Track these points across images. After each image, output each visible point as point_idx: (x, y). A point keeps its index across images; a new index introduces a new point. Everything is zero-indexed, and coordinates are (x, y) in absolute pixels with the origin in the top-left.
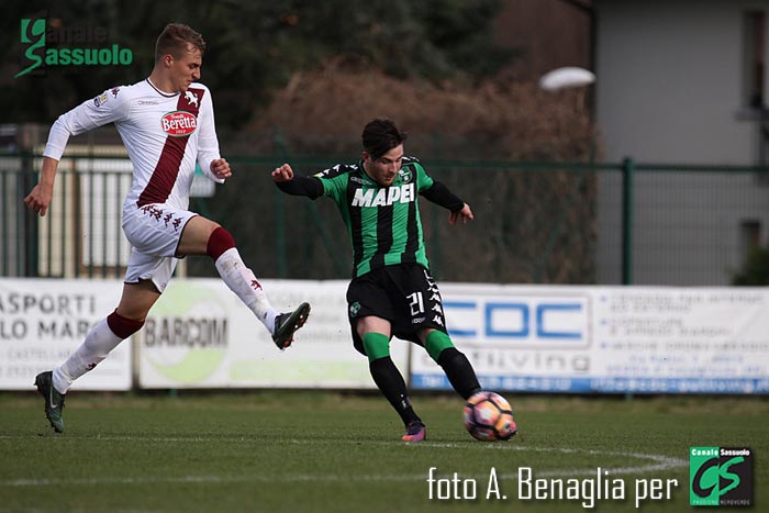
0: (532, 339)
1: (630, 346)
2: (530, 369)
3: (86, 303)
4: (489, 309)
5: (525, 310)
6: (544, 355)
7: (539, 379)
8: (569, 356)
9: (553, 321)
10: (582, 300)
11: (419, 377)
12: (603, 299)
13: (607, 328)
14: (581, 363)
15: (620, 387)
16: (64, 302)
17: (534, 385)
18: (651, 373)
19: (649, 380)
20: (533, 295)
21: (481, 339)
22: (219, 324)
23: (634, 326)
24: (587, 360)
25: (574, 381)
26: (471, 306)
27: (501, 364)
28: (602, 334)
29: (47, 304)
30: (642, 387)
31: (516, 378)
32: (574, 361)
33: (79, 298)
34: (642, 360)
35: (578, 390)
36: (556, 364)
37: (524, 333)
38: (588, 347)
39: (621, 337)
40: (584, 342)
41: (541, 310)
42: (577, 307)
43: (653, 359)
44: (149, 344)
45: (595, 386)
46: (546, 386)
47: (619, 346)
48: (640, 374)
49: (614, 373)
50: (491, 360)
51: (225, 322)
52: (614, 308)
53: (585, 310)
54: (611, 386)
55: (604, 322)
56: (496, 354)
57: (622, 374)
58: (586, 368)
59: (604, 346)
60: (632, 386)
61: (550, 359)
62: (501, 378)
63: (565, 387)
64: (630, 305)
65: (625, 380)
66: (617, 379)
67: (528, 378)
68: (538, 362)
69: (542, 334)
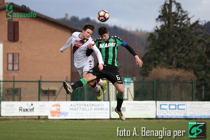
0: (177, 110)
1: (194, 111)
2: (176, 115)
3: (102, 105)
4: (170, 105)
5: (176, 105)
6: (179, 112)
7: (178, 116)
8: (183, 112)
9: (180, 107)
10: (185, 104)
11: (158, 116)
12: (189, 103)
13: (189, 108)
14: (185, 114)
15: (192, 117)
16: (98, 105)
17: (177, 117)
18: (197, 115)
19: (196, 116)
20: (177, 103)
21: (168, 110)
22: (124, 108)
23: (194, 108)
24: (186, 113)
25: (184, 116)
26: (167, 105)
27: (172, 114)
28: (189, 109)
29: (96, 105)
30: (195, 117)
31: (174, 116)
32: (184, 113)
33: (101, 104)
34: (195, 113)
35: (185, 118)
36: (181, 114)
37: (176, 109)
38: (186, 111)
39: (192, 109)
40: (185, 110)
41: (178, 105)
42: (184, 105)
43: (197, 113)
44: (113, 111)
45: (187, 117)
46: (179, 117)
47: (191, 111)
48: (195, 115)
49: (191, 115)
50: (170, 113)
51: (125, 108)
52: (191, 105)
53: (186, 105)
54: (190, 117)
55: (189, 107)
56: (171, 113)
57: (192, 115)
58: (186, 114)
59: (189, 111)
60: (194, 117)
61: (180, 113)
62: (172, 116)
63: (182, 117)
64: (193, 104)
65: (193, 116)
66: (191, 116)
67: (176, 116)
68: (178, 113)
69: (178, 109)
